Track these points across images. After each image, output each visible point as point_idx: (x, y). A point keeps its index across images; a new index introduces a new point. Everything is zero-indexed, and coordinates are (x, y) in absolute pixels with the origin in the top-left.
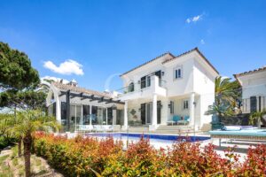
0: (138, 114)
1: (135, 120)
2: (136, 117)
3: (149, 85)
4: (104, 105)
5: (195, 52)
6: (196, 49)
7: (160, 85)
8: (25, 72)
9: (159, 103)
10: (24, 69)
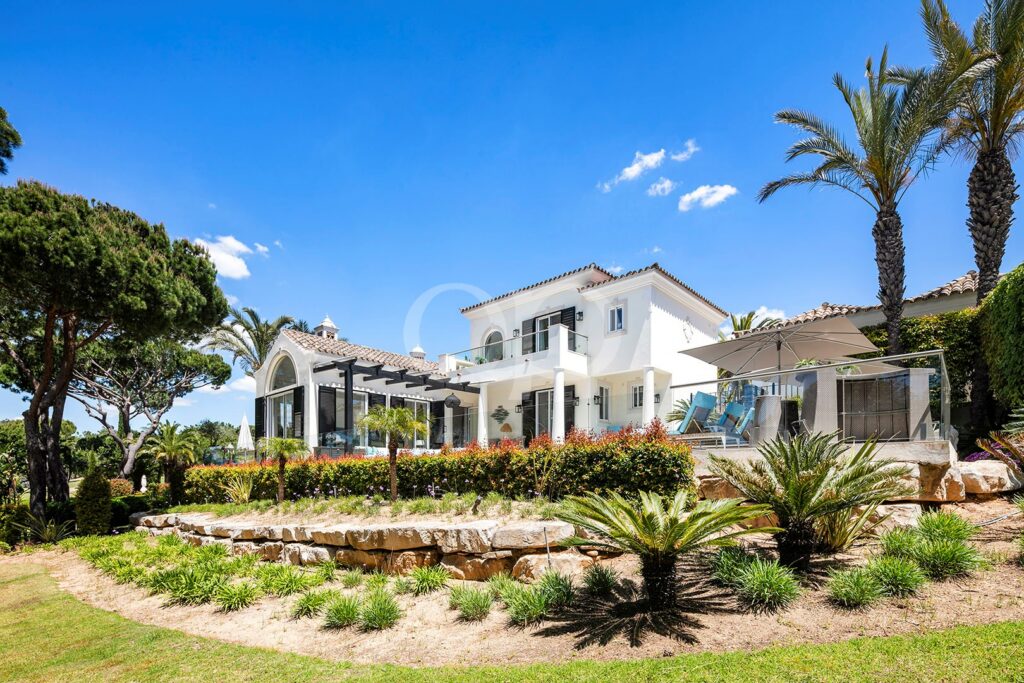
0: (516, 419)
1: (505, 436)
2: (507, 428)
3: (546, 346)
4: (420, 395)
5: (654, 273)
6: (655, 266)
7: (573, 346)
8: (204, 300)
9: (570, 391)
10: (203, 293)
